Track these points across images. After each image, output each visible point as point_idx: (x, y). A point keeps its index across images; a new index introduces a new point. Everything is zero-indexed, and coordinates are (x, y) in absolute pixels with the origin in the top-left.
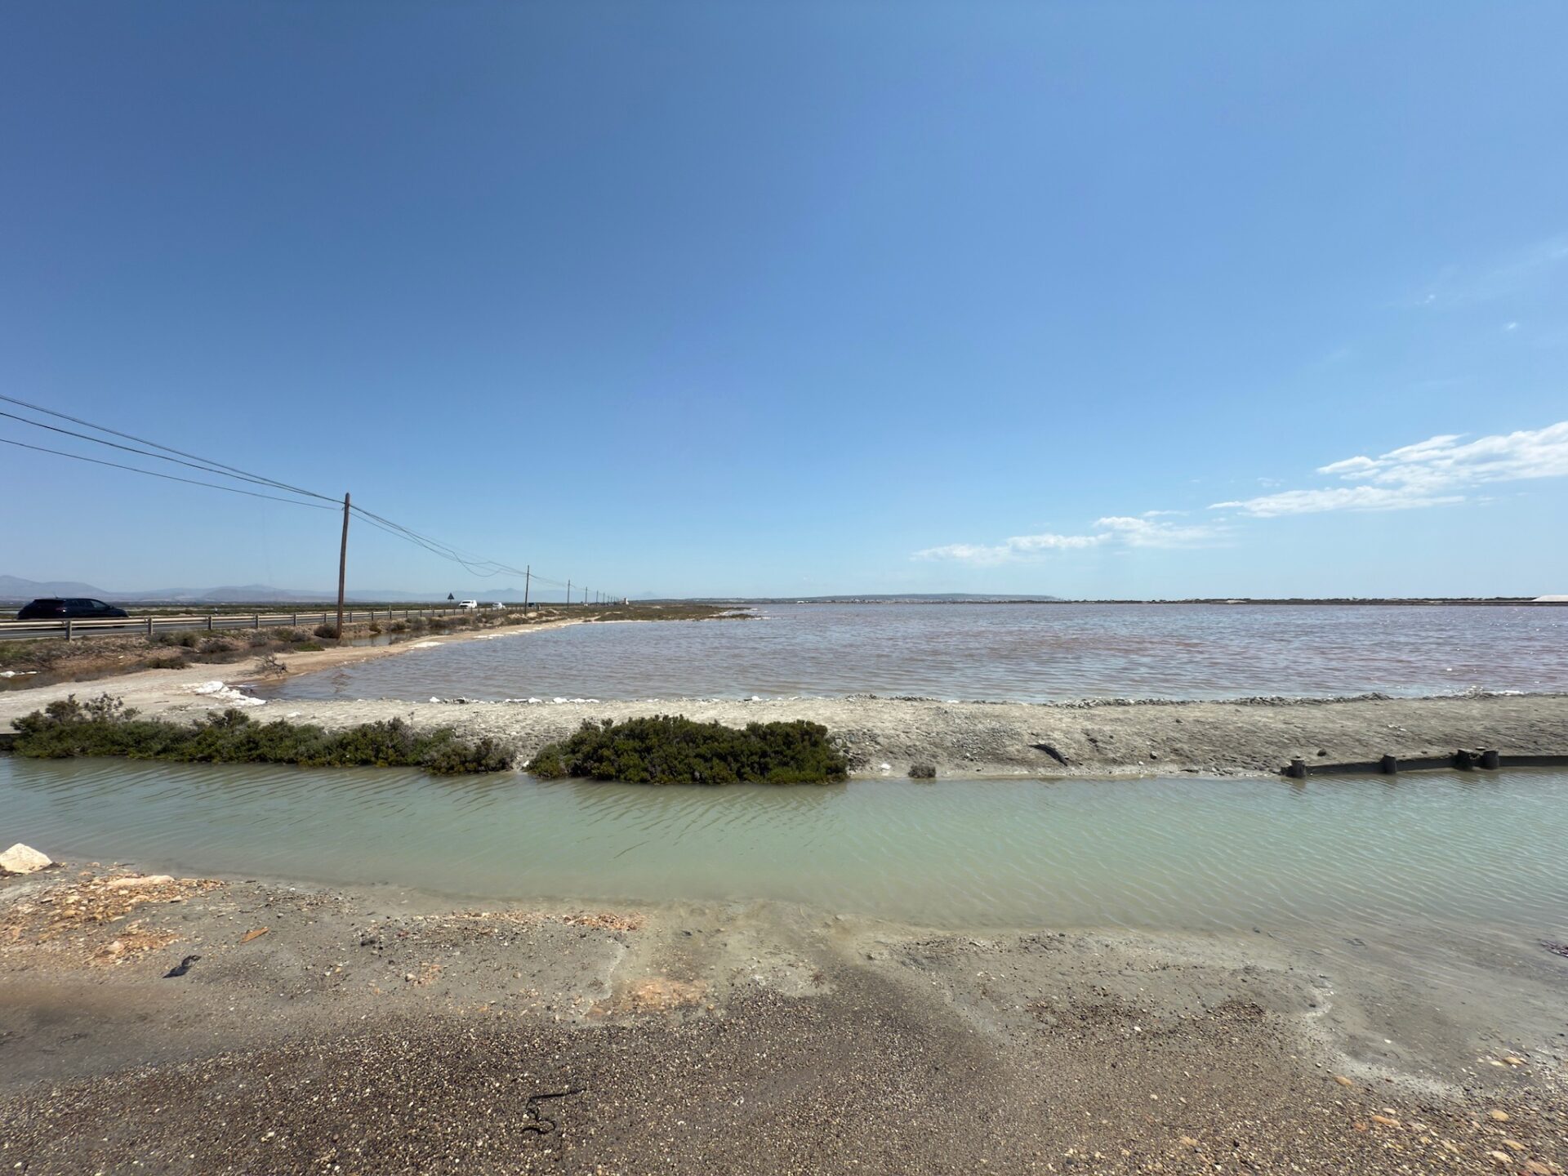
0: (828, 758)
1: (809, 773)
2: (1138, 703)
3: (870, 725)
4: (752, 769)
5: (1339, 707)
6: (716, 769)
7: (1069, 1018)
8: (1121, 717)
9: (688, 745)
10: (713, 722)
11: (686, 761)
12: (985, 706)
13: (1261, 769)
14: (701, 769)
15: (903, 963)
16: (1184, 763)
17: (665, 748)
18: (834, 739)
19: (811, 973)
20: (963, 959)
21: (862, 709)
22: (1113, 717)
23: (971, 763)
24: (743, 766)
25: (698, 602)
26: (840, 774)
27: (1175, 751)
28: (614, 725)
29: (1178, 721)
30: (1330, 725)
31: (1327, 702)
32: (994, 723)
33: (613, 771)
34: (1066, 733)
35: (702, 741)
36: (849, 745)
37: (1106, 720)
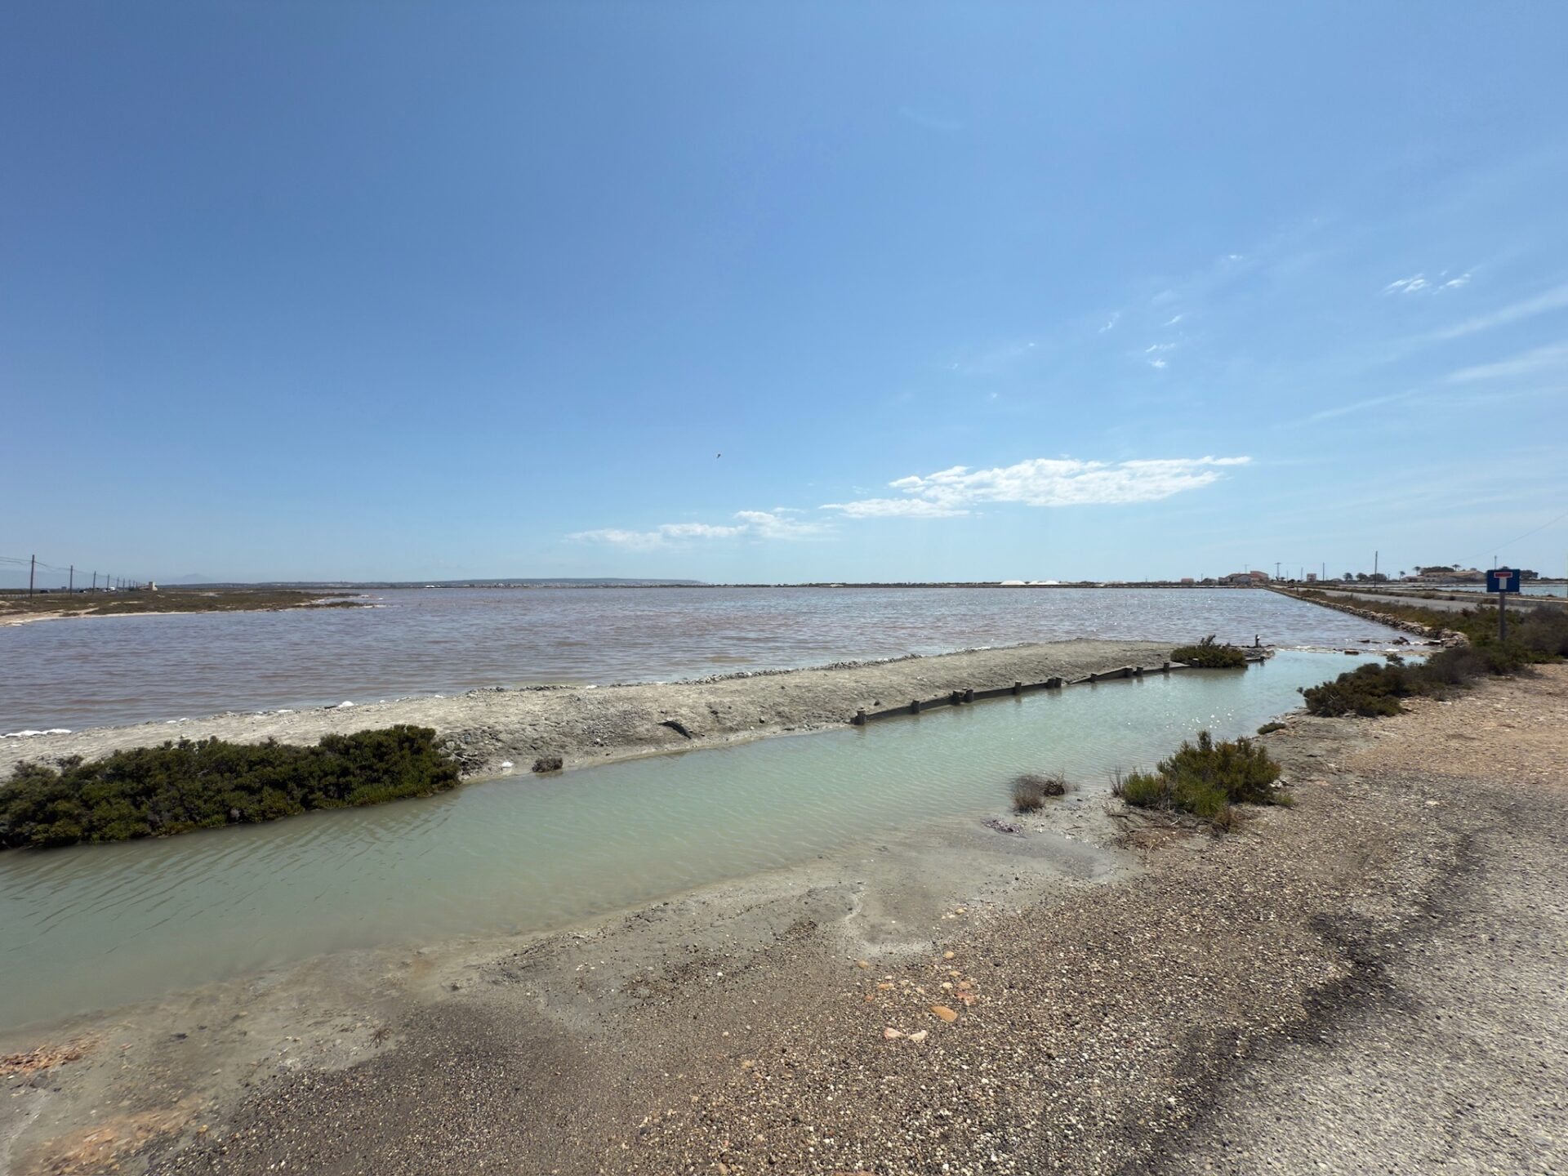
0: (435, 764)
1: (407, 786)
2: (755, 675)
3: (491, 722)
4: (326, 793)
5: (890, 666)
6: (267, 802)
7: (662, 984)
8: (740, 688)
9: (222, 775)
10: (266, 741)
11: (219, 798)
12: (621, 689)
13: (838, 721)
14: (240, 803)
15: (495, 982)
16: (784, 724)
17: (180, 786)
18: (444, 742)
19: (372, 1031)
20: (564, 957)
21: (485, 704)
22: (733, 689)
23: (602, 749)
24: (312, 791)
25: (280, 588)
26: (449, 781)
27: (779, 714)
28: (83, 763)
29: (783, 688)
30: (883, 681)
31: (883, 663)
32: (626, 705)
33: (76, 830)
34: (692, 708)
35: (246, 768)
36: (463, 746)
37: (726, 692)
